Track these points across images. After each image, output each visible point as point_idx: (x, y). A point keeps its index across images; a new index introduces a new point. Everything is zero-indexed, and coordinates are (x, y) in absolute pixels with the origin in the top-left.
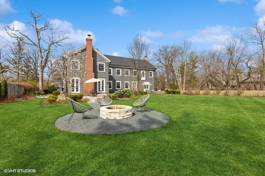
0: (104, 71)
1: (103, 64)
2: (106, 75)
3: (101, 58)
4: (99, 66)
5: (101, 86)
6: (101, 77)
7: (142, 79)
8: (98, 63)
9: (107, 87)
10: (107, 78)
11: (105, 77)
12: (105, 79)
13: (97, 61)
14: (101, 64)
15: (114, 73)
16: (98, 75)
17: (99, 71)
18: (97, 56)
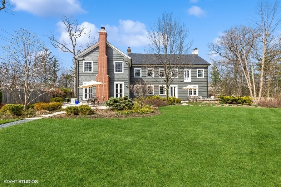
0: (123, 72)
1: (122, 63)
2: (125, 77)
3: (118, 55)
4: (116, 66)
5: (119, 91)
6: (119, 79)
7: (185, 81)
8: (115, 62)
9: (127, 92)
10: (126, 81)
11: (124, 79)
12: (123, 82)
13: (114, 59)
14: (118, 63)
15: (143, 74)
16: (115, 77)
17: (117, 72)
18: (114, 53)
